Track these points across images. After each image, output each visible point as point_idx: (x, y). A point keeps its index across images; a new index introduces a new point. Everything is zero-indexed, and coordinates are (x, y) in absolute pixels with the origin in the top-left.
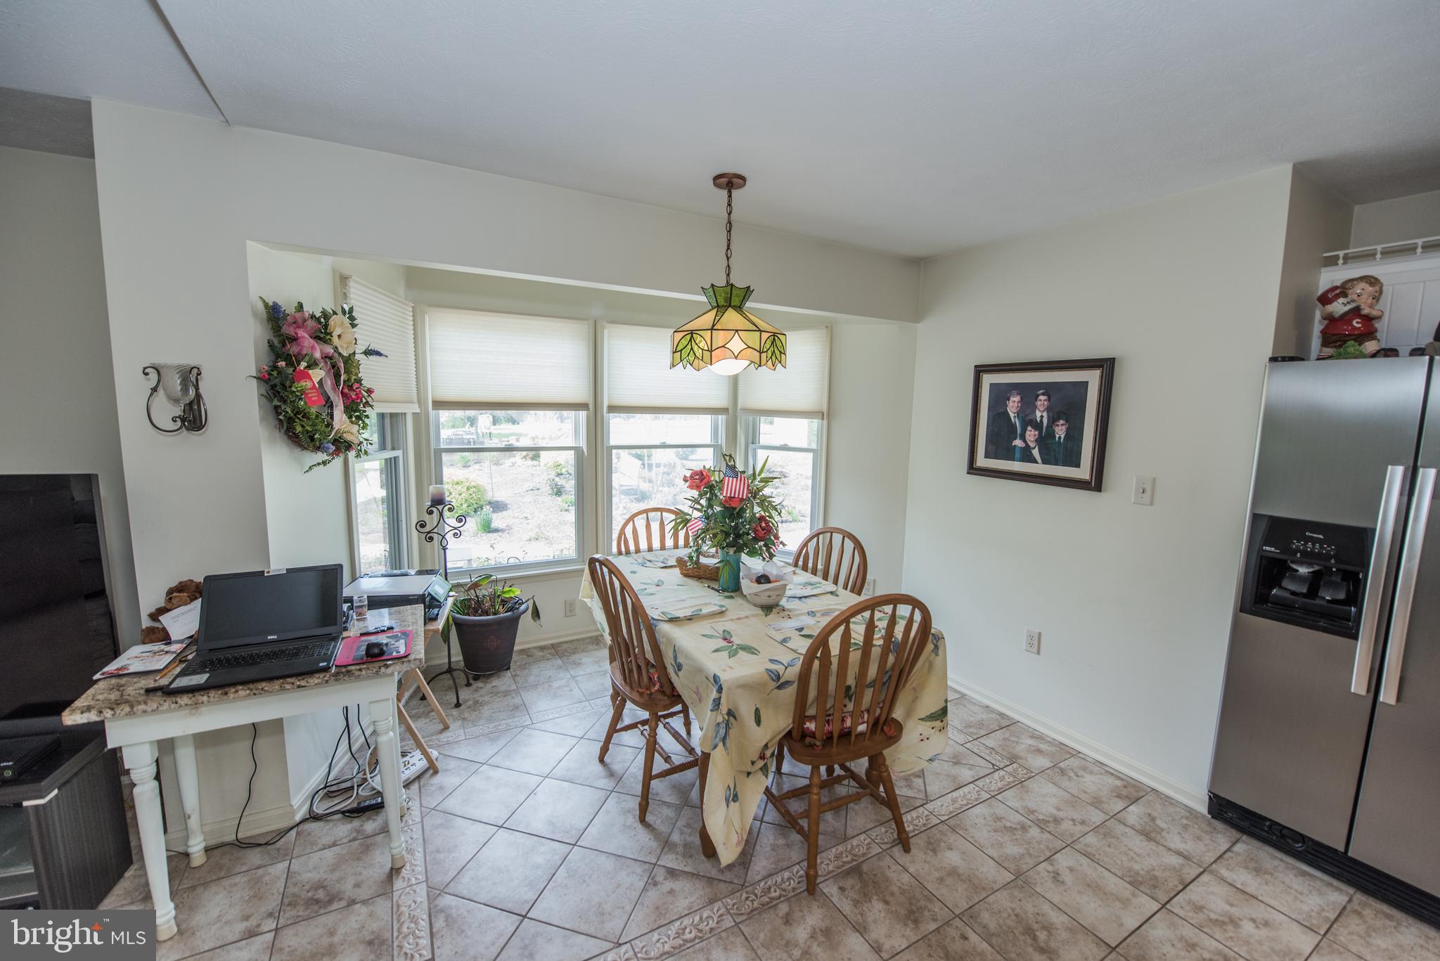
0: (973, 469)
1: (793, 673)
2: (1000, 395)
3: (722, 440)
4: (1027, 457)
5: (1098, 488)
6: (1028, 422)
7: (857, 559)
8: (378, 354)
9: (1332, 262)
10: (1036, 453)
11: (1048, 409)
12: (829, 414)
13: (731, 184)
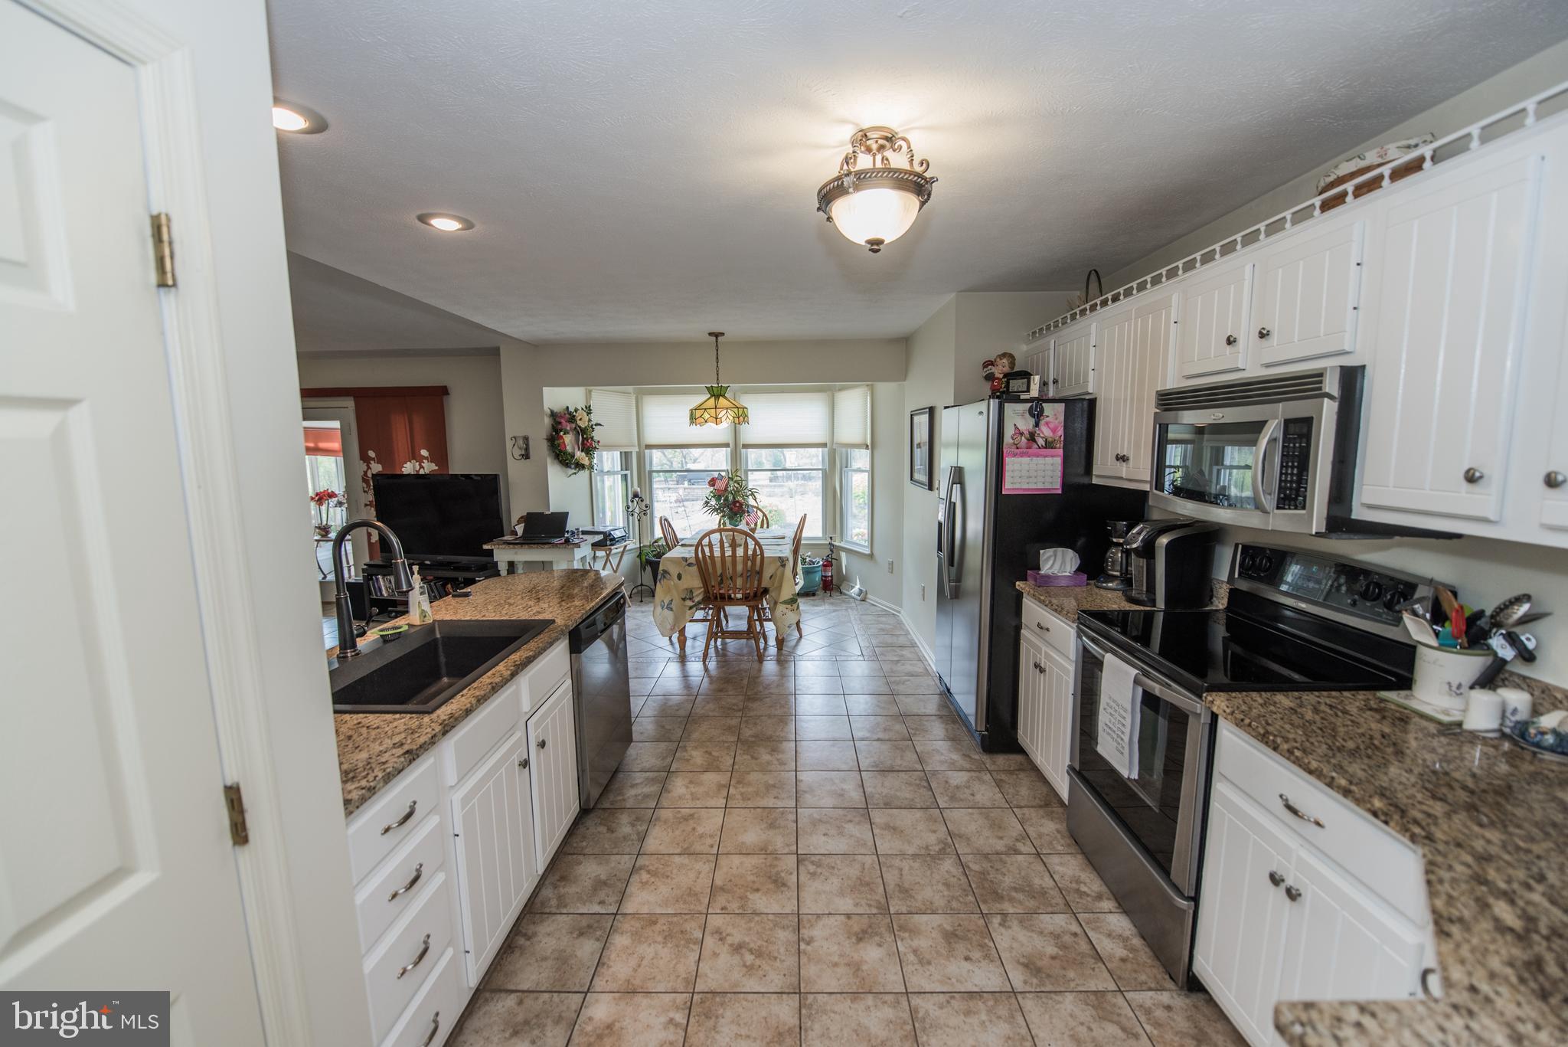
3: (827, 466)
5: (931, 488)
8: (600, 425)
12: (872, 446)
13: (717, 335)
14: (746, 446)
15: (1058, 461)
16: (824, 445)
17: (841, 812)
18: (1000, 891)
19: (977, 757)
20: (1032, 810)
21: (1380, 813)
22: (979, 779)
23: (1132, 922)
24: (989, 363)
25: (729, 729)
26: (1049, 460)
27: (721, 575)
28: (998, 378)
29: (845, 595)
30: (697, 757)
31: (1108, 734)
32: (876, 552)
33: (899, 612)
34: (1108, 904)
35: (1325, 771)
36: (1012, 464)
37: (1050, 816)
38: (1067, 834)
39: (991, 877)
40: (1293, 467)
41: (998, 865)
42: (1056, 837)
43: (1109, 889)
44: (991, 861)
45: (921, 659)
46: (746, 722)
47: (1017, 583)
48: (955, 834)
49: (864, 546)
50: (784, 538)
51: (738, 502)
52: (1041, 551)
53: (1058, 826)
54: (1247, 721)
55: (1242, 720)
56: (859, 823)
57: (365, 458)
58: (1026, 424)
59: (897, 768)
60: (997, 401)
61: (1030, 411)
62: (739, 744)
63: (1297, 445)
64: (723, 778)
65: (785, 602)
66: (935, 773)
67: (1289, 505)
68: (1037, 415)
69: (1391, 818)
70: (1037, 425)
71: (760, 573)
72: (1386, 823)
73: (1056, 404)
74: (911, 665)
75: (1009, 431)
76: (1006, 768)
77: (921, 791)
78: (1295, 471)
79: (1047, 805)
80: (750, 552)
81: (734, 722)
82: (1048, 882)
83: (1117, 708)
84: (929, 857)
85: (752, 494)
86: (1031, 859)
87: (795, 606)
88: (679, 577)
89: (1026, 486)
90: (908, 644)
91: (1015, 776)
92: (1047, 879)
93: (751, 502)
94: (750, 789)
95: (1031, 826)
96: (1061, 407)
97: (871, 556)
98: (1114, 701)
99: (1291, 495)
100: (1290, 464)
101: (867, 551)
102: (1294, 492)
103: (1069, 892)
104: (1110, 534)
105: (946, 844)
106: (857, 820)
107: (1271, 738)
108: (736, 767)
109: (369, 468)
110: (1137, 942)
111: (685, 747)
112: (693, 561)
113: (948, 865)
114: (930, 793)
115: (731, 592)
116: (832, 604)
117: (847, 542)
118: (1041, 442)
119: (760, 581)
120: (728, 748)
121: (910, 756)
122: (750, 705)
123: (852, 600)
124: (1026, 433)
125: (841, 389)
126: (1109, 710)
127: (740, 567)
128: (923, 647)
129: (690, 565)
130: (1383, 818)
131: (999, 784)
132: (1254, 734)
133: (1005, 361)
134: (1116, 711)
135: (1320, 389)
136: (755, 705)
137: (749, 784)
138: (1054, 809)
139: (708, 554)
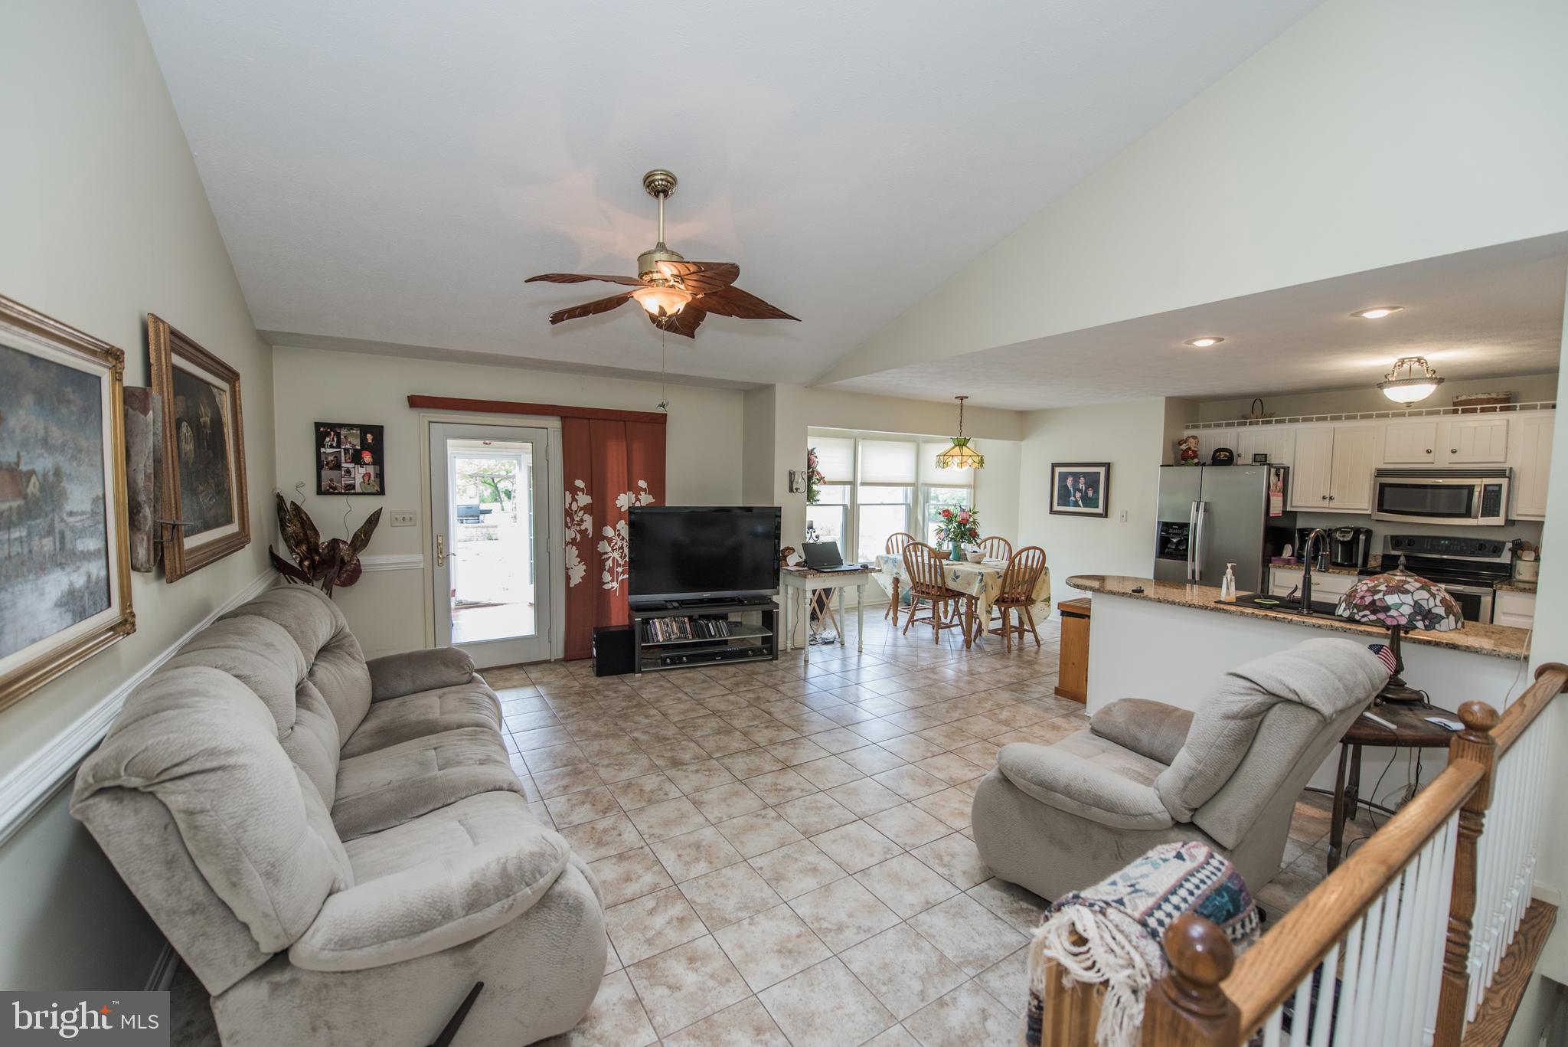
0: (1052, 512)
1: (1002, 574)
2: (1064, 477)
3: (910, 501)
4: (1076, 504)
5: (1106, 516)
6: (1076, 489)
7: (1007, 548)
9: (1187, 427)
10: (1080, 503)
11: (1085, 483)
13: (962, 399)
47: (1271, 565)
57: (569, 487)
63: (1492, 494)
88: (992, 587)
102: (1491, 511)
109: (574, 499)
135: (1503, 475)
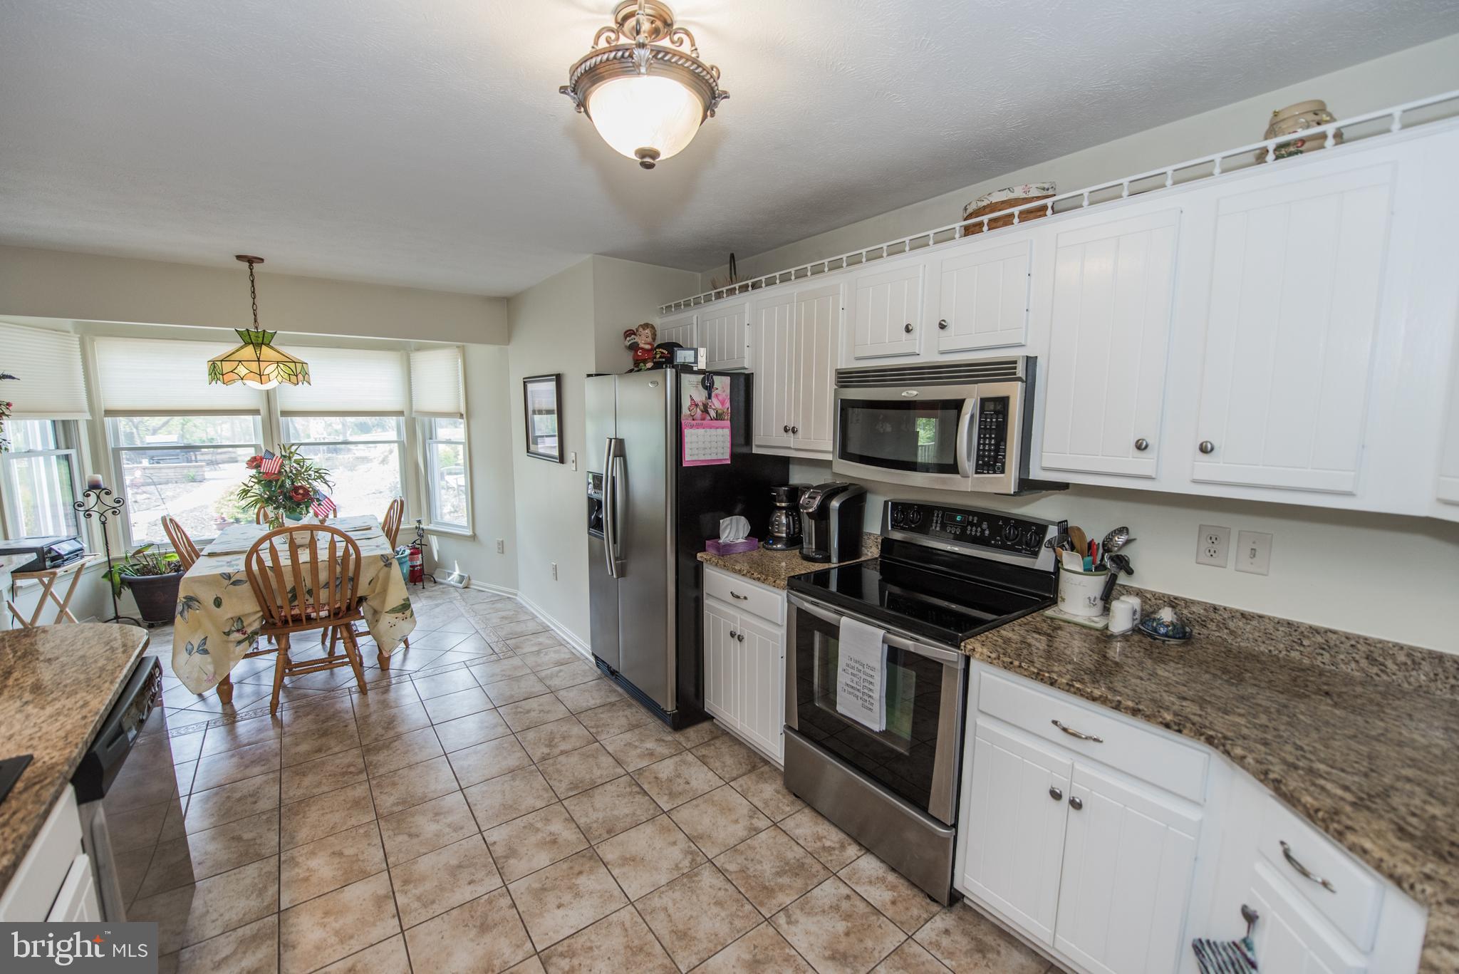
0: (529, 452)
1: (243, 575)
5: (563, 461)
8: (11, 377)
12: (467, 415)
13: (251, 261)
14: (285, 413)
15: (727, 432)
16: (401, 413)
17: (565, 866)
18: (767, 884)
19: (669, 738)
20: (745, 777)
21: (1172, 724)
22: (684, 762)
23: (878, 857)
24: (629, 333)
25: (357, 803)
26: (720, 431)
27: (294, 589)
28: (642, 349)
29: (441, 584)
30: (321, 867)
31: (850, 693)
32: (477, 533)
33: (516, 595)
34: (852, 850)
35: (1109, 697)
36: (690, 435)
37: (761, 778)
38: (785, 791)
39: (751, 872)
40: (990, 438)
41: (750, 854)
42: (779, 799)
43: (845, 833)
44: (742, 853)
45: (561, 644)
46: (379, 785)
47: (699, 555)
48: (694, 837)
49: (464, 527)
50: (370, 529)
51: (302, 487)
52: (721, 521)
53: (774, 786)
54: (1016, 663)
55: (1011, 663)
56: (591, 870)
58: (700, 396)
59: (599, 781)
60: (674, 370)
61: (703, 381)
62: (382, 823)
63: (994, 420)
64: (378, 885)
65: (393, 611)
66: (640, 771)
67: (988, 470)
68: (709, 387)
69: (1185, 727)
70: (710, 397)
71: (354, 580)
72: (1180, 731)
73: (723, 377)
74: (555, 652)
75: (686, 403)
76: (701, 741)
77: (637, 799)
78: (993, 442)
79: (753, 768)
80: (340, 553)
81: (360, 791)
82: (799, 852)
83: (861, 668)
84: (685, 879)
85: (321, 477)
86: (772, 832)
87: (408, 613)
88: (218, 602)
89: (702, 458)
90: (540, 628)
91: (713, 747)
92: (796, 848)
93: (319, 486)
94: (429, 885)
95: (753, 795)
96: (727, 380)
97: (474, 537)
98: (856, 662)
99: (989, 461)
100: (988, 436)
101: (469, 532)
102: (992, 459)
103: (819, 853)
104: (774, 499)
105: (691, 853)
106: (587, 867)
107: (1047, 675)
108: (391, 860)
110: (891, 877)
111: (293, 858)
112: (243, 577)
113: (708, 878)
114: (647, 798)
115: (309, 610)
116: (430, 597)
117: (438, 523)
118: (713, 414)
119: (354, 589)
120: (367, 835)
121: (606, 761)
122: (374, 758)
123: (452, 589)
124: (700, 404)
125: (419, 349)
126: (850, 671)
127: (323, 576)
128: (559, 628)
129: (235, 583)
130: (1176, 728)
131: (703, 760)
132: (1026, 673)
133: (647, 331)
134: (860, 671)
135: (1015, 374)
136: (381, 757)
137: (423, 879)
138: (762, 769)
139: (269, 563)
